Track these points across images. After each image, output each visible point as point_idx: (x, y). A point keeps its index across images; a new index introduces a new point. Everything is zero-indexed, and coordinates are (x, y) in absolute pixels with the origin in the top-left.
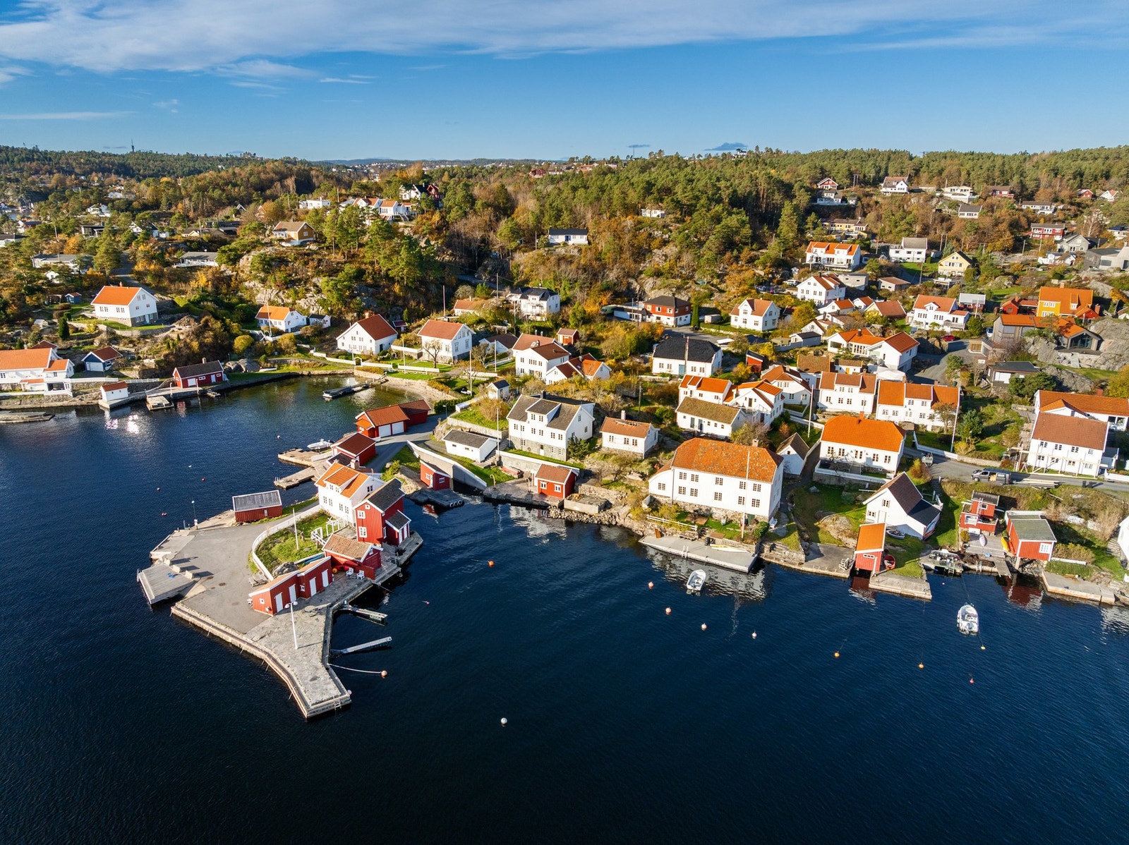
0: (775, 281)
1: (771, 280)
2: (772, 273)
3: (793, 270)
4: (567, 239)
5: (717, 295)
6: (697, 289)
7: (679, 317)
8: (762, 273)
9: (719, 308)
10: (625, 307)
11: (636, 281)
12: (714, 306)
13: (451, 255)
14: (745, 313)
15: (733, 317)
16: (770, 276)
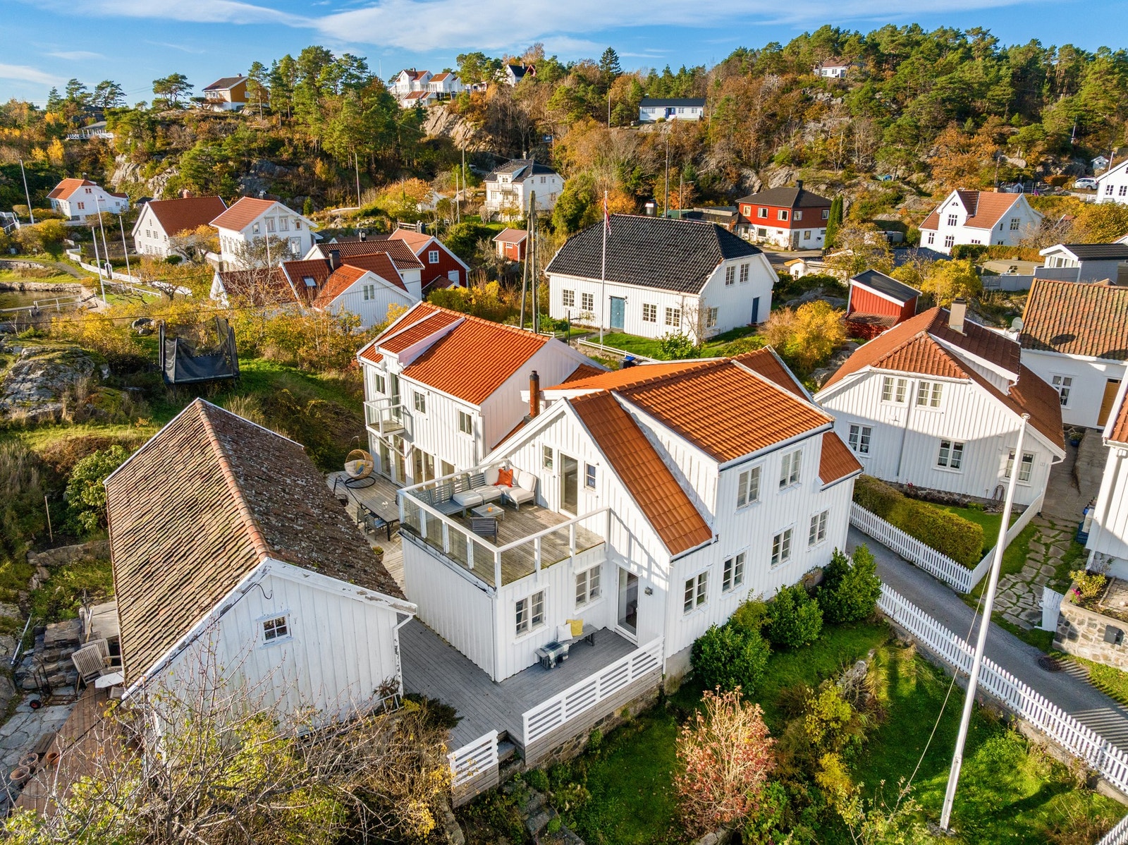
0: (1049, 179)
1: (1039, 177)
2: (1044, 164)
3: (1096, 162)
4: (669, 112)
5: (909, 199)
6: (872, 188)
7: (802, 231)
8: (1021, 164)
9: (906, 221)
10: (705, 211)
11: (757, 173)
12: (897, 217)
13: (492, 142)
14: (952, 222)
15: (925, 235)
16: (1039, 169)
